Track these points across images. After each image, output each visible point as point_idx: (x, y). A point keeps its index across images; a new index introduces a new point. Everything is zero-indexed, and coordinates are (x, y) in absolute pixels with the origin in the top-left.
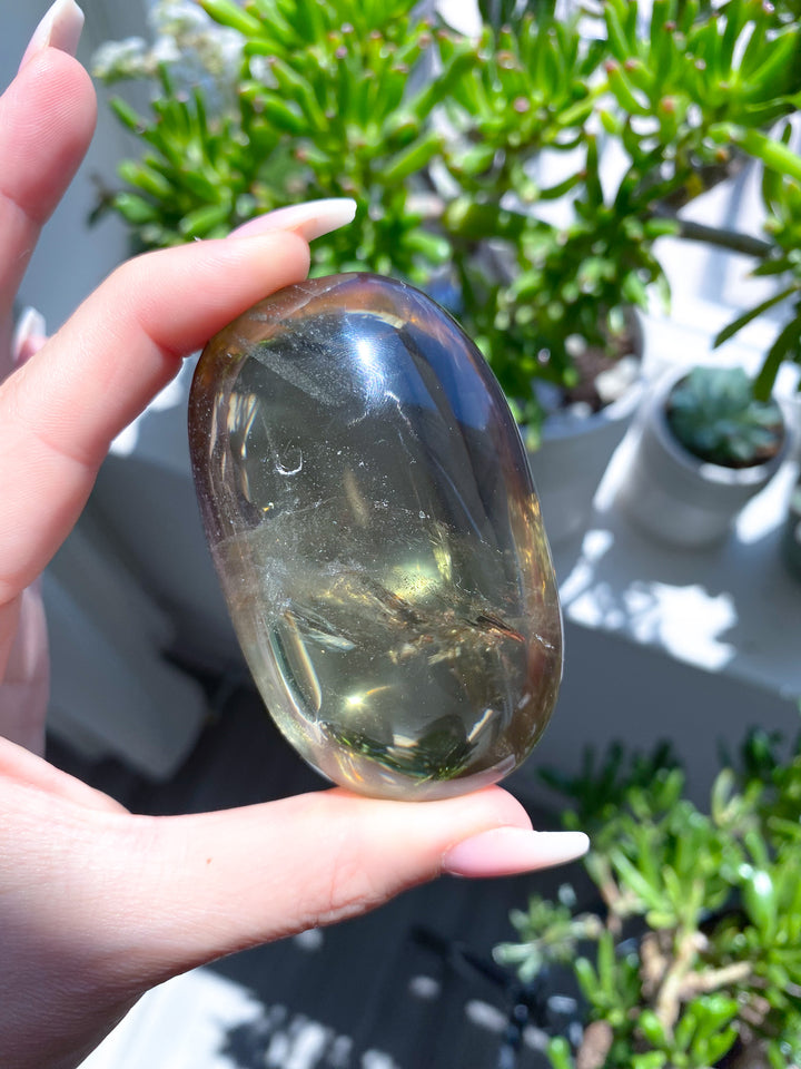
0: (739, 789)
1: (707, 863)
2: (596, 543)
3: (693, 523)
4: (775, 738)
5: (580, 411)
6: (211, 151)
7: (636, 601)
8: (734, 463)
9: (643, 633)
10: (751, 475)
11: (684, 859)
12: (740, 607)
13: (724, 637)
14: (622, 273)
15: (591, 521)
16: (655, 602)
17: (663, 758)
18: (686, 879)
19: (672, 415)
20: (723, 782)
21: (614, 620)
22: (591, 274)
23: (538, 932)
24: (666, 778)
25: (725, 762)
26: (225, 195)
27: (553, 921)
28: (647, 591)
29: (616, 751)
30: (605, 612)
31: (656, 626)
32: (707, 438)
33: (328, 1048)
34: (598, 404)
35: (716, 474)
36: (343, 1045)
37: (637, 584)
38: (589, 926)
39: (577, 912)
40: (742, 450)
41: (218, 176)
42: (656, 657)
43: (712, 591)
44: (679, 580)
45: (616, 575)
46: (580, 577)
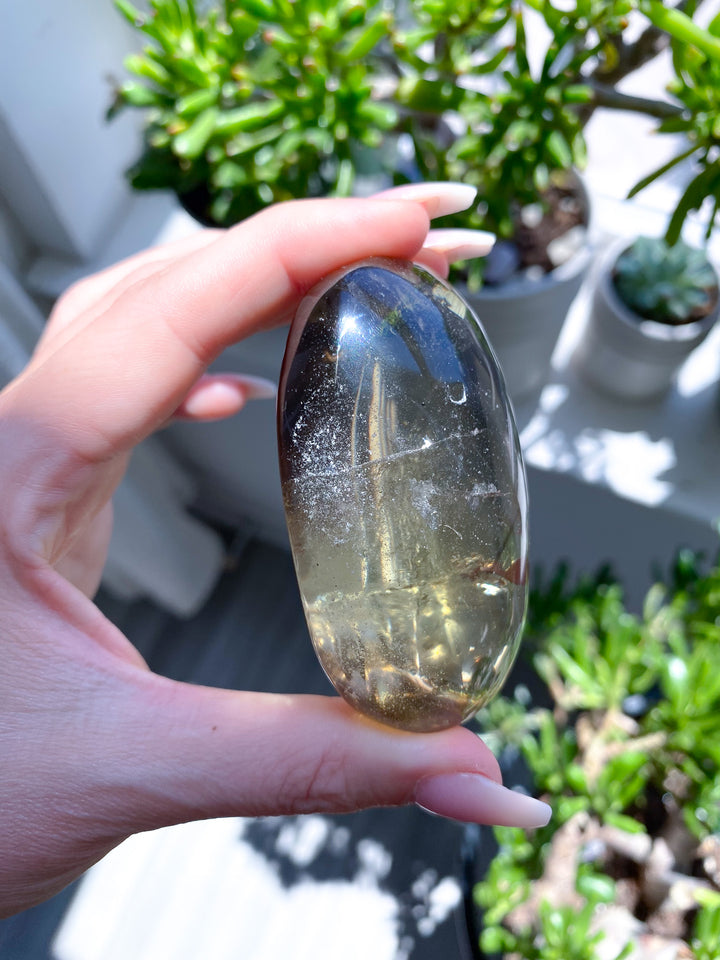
0: (668, 600)
2: (552, 397)
3: (638, 377)
4: (700, 556)
5: (534, 275)
6: (201, 41)
7: (586, 446)
8: (672, 321)
9: (590, 473)
10: (686, 332)
12: (679, 451)
13: (665, 477)
15: (548, 378)
16: (602, 447)
17: (605, 577)
19: (618, 281)
20: (655, 595)
21: (565, 463)
22: (518, 134)
23: (496, 724)
24: (605, 592)
25: (656, 578)
26: (214, 80)
27: (509, 714)
28: (595, 435)
29: (563, 569)
30: (558, 455)
31: (603, 468)
32: (648, 299)
33: (329, 839)
34: (549, 267)
35: (655, 331)
36: (342, 836)
37: (588, 430)
38: (541, 718)
39: (530, 707)
40: (679, 310)
41: (208, 64)
42: (602, 495)
43: (654, 438)
44: (625, 427)
45: (570, 424)
46: (536, 427)
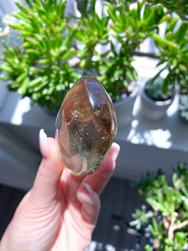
0: (179, 177)
1: (174, 198)
2: (135, 123)
3: (157, 115)
4: (185, 164)
5: (124, 96)
6: (20, 60)
7: (147, 135)
8: (163, 100)
9: (149, 143)
10: (168, 102)
11: (168, 198)
12: (172, 132)
13: (170, 140)
14: (125, 72)
15: (133, 118)
16: (151, 135)
17: (160, 173)
18: (170, 203)
19: (146, 91)
20: (175, 176)
21: (142, 141)
22: (117, 75)
23: (139, 217)
24: (161, 177)
25: (174, 171)
26: (26, 69)
27: (141, 215)
28: (148, 132)
29: (148, 174)
30: (140, 139)
31: (152, 141)
32: (156, 96)
33: (97, 246)
34: (128, 93)
35: (160, 103)
36: (101, 245)
37: (146, 131)
38: (150, 214)
39: (147, 211)
40: (164, 96)
41: (23, 65)
42: (154, 148)
43: (164, 129)
44: (156, 128)
45: (141, 130)
46: (132, 132)
